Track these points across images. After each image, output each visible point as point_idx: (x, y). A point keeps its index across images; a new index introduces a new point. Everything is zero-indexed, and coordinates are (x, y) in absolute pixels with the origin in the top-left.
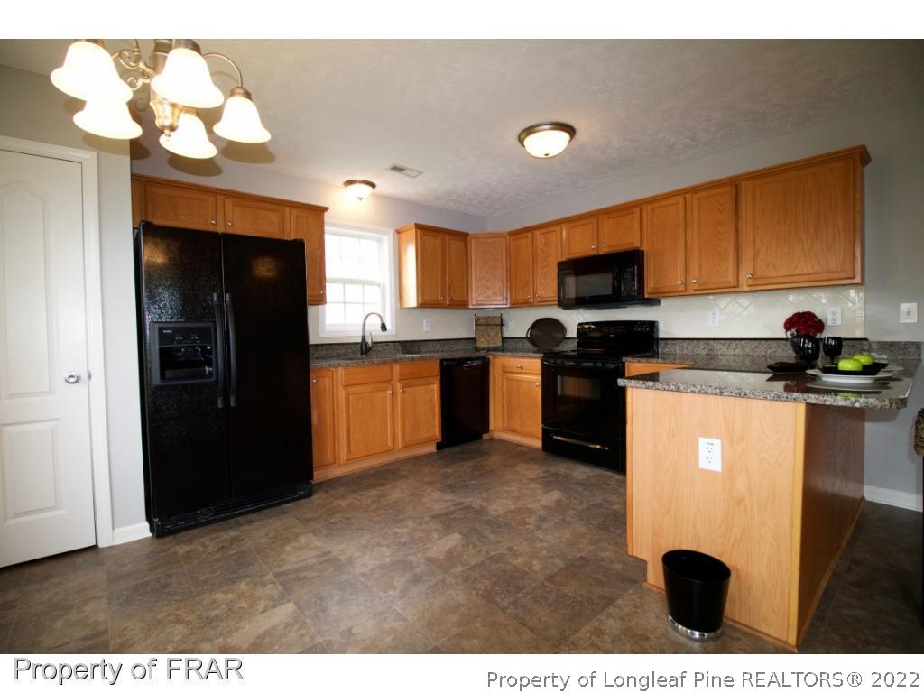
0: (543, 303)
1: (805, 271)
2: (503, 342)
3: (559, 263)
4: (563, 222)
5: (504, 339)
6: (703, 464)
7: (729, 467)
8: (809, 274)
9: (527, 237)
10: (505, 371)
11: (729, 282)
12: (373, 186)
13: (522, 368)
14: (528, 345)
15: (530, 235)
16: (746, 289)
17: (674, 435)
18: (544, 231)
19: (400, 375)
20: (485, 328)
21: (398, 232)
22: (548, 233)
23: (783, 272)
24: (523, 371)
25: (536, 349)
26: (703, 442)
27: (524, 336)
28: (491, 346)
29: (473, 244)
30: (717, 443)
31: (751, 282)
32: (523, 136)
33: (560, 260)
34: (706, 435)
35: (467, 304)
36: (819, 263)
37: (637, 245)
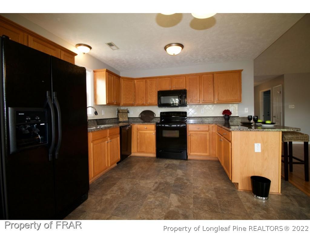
0: (151, 105)
1: (230, 99)
2: (128, 119)
3: (158, 92)
4: (158, 78)
5: (129, 118)
6: (256, 151)
7: (263, 150)
8: (233, 100)
9: (143, 81)
10: (138, 130)
11: (212, 101)
12: (90, 48)
13: (146, 128)
14: (140, 120)
15: (144, 80)
16: (216, 103)
17: (247, 144)
18: (150, 80)
19: (109, 134)
20: (121, 114)
21: (94, 72)
22: (151, 81)
23: (225, 99)
24: (147, 129)
25: (143, 121)
26: (256, 145)
27: (138, 117)
28: (124, 120)
29: (122, 81)
30: (260, 144)
31: (217, 101)
32: (167, 46)
33: (159, 90)
34: (256, 142)
35: (120, 105)
36: (233, 97)
37: (185, 88)
